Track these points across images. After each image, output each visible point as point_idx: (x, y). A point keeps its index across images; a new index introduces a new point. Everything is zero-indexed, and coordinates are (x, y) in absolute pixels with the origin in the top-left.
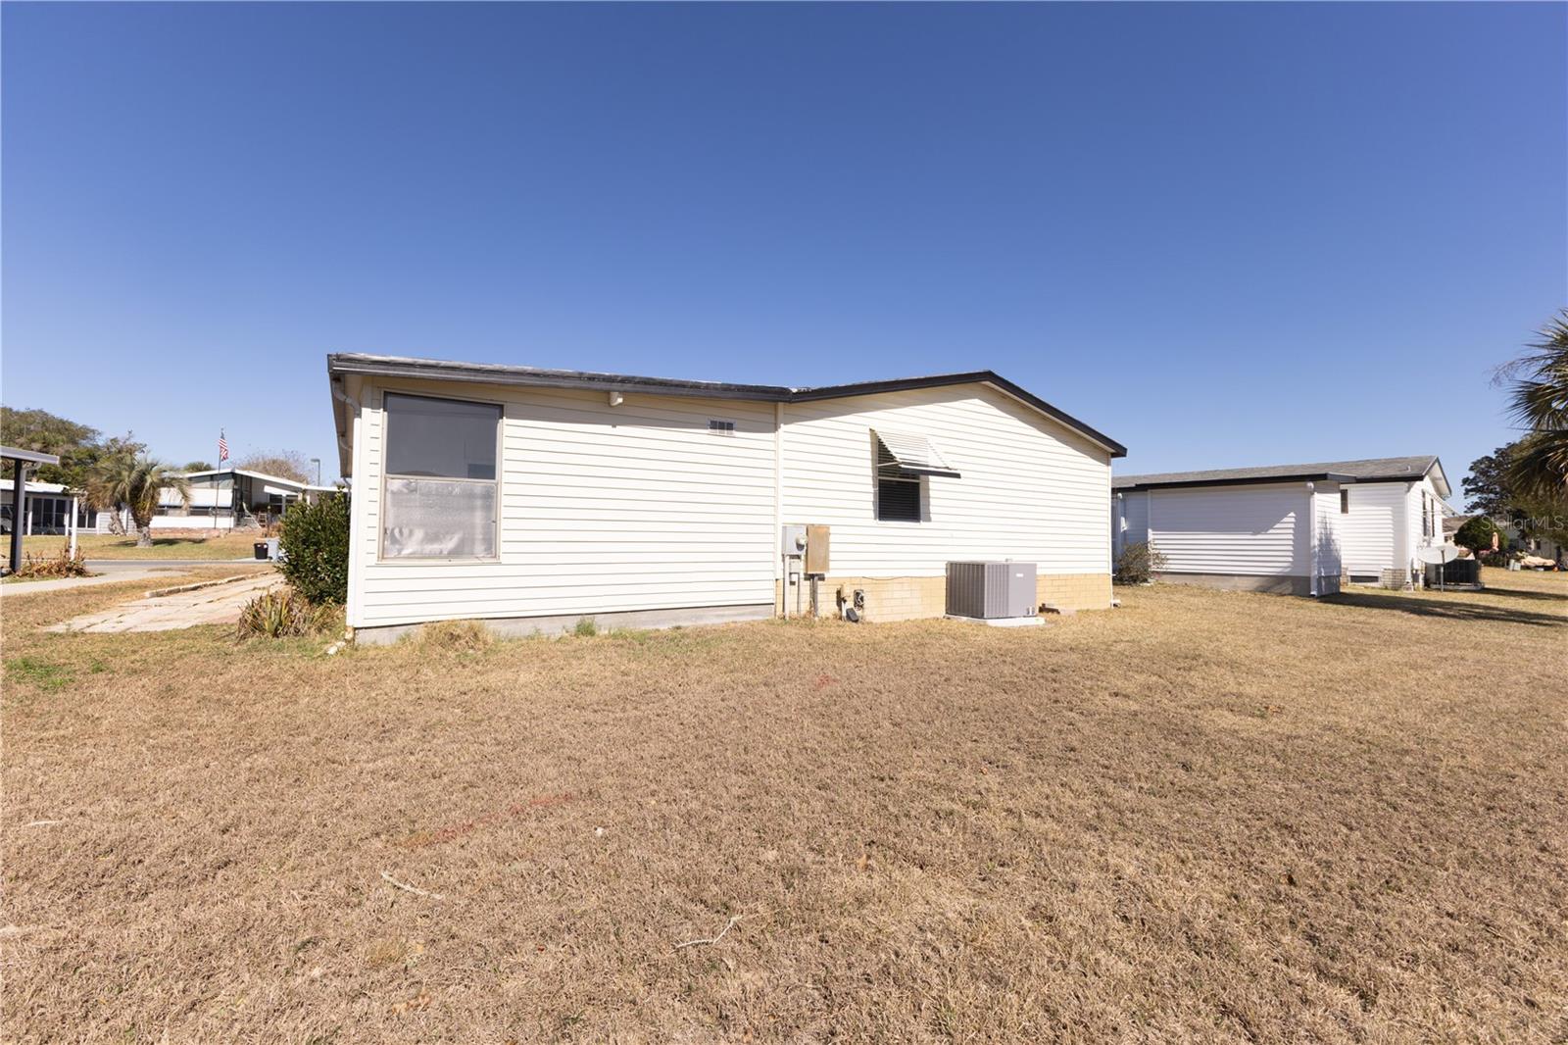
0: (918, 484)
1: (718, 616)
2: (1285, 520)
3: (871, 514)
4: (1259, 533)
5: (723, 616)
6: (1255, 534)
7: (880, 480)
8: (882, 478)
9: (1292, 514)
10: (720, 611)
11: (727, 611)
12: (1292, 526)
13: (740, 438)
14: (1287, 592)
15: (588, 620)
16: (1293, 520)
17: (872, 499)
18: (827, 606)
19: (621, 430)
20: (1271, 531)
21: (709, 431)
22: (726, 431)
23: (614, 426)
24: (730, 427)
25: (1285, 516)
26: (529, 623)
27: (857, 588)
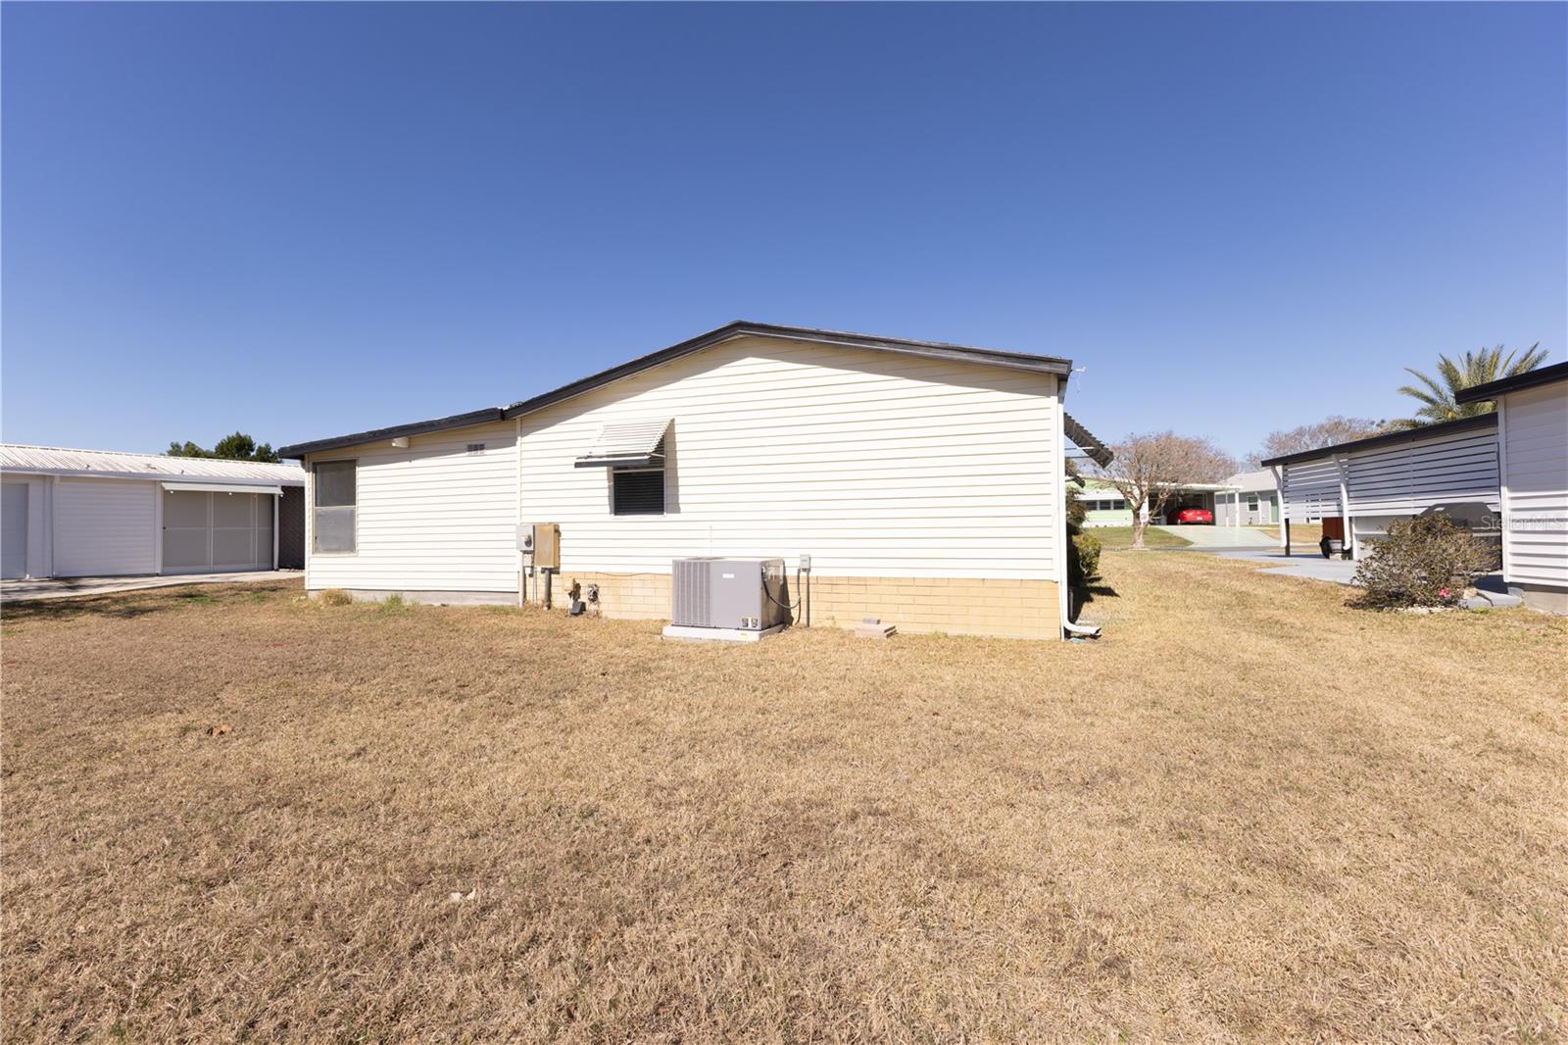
0: (662, 472)
1: (477, 599)
3: (607, 509)
5: (480, 599)
7: (615, 474)
8: (616, 472)
10: (478, 596)
11: (483, 596)
13: (491, 455)
15: (399, 594)
17: (607, 494)
18: (562, 600)
19: (416, 463)
21: (468, 453)
22: (479, 452)
23: (410, 461)
24: (481, 447)
26: (371, 594)
27: (593, 582)
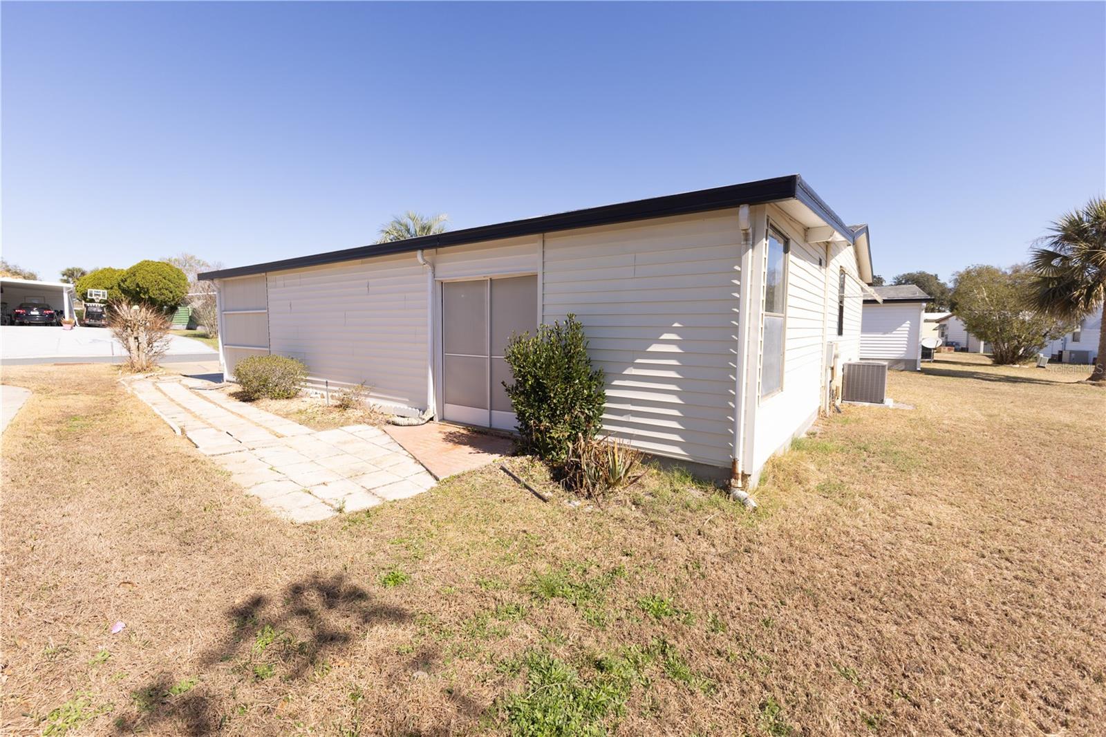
2: (904, 325)
3: (837, 331)
4: (887, 333)
6: (884, 334)
9: (908, 322)
12: (908, 329)
14: (902, 369)
16: (908, 326)
17: (837, 320)
20: (894, 332)
22: (820, 267)
24: (821, 263)
25: (904, 323)
